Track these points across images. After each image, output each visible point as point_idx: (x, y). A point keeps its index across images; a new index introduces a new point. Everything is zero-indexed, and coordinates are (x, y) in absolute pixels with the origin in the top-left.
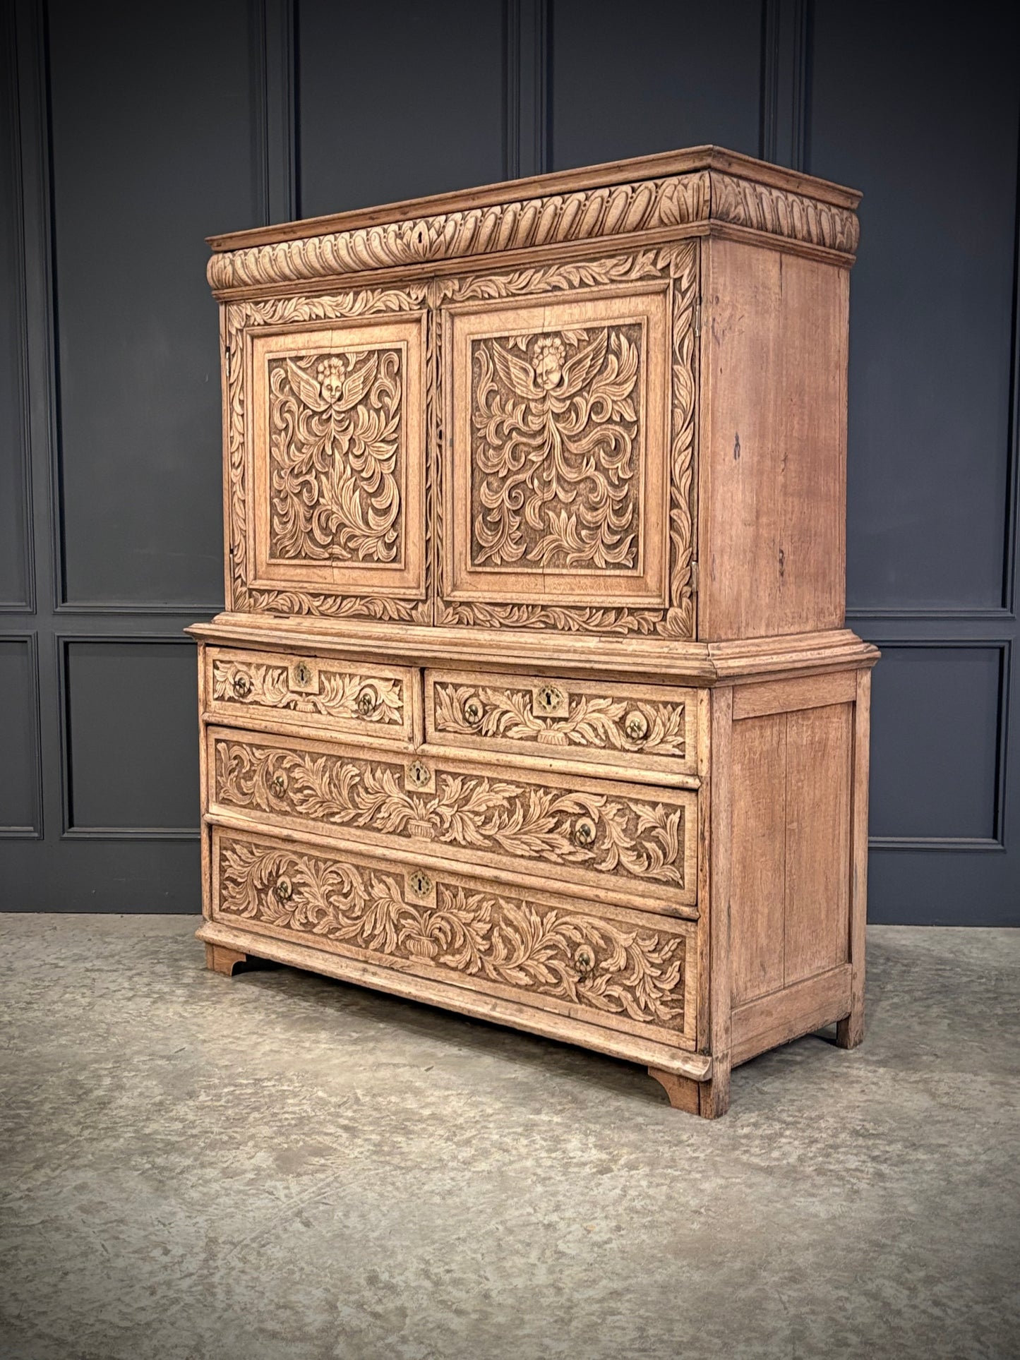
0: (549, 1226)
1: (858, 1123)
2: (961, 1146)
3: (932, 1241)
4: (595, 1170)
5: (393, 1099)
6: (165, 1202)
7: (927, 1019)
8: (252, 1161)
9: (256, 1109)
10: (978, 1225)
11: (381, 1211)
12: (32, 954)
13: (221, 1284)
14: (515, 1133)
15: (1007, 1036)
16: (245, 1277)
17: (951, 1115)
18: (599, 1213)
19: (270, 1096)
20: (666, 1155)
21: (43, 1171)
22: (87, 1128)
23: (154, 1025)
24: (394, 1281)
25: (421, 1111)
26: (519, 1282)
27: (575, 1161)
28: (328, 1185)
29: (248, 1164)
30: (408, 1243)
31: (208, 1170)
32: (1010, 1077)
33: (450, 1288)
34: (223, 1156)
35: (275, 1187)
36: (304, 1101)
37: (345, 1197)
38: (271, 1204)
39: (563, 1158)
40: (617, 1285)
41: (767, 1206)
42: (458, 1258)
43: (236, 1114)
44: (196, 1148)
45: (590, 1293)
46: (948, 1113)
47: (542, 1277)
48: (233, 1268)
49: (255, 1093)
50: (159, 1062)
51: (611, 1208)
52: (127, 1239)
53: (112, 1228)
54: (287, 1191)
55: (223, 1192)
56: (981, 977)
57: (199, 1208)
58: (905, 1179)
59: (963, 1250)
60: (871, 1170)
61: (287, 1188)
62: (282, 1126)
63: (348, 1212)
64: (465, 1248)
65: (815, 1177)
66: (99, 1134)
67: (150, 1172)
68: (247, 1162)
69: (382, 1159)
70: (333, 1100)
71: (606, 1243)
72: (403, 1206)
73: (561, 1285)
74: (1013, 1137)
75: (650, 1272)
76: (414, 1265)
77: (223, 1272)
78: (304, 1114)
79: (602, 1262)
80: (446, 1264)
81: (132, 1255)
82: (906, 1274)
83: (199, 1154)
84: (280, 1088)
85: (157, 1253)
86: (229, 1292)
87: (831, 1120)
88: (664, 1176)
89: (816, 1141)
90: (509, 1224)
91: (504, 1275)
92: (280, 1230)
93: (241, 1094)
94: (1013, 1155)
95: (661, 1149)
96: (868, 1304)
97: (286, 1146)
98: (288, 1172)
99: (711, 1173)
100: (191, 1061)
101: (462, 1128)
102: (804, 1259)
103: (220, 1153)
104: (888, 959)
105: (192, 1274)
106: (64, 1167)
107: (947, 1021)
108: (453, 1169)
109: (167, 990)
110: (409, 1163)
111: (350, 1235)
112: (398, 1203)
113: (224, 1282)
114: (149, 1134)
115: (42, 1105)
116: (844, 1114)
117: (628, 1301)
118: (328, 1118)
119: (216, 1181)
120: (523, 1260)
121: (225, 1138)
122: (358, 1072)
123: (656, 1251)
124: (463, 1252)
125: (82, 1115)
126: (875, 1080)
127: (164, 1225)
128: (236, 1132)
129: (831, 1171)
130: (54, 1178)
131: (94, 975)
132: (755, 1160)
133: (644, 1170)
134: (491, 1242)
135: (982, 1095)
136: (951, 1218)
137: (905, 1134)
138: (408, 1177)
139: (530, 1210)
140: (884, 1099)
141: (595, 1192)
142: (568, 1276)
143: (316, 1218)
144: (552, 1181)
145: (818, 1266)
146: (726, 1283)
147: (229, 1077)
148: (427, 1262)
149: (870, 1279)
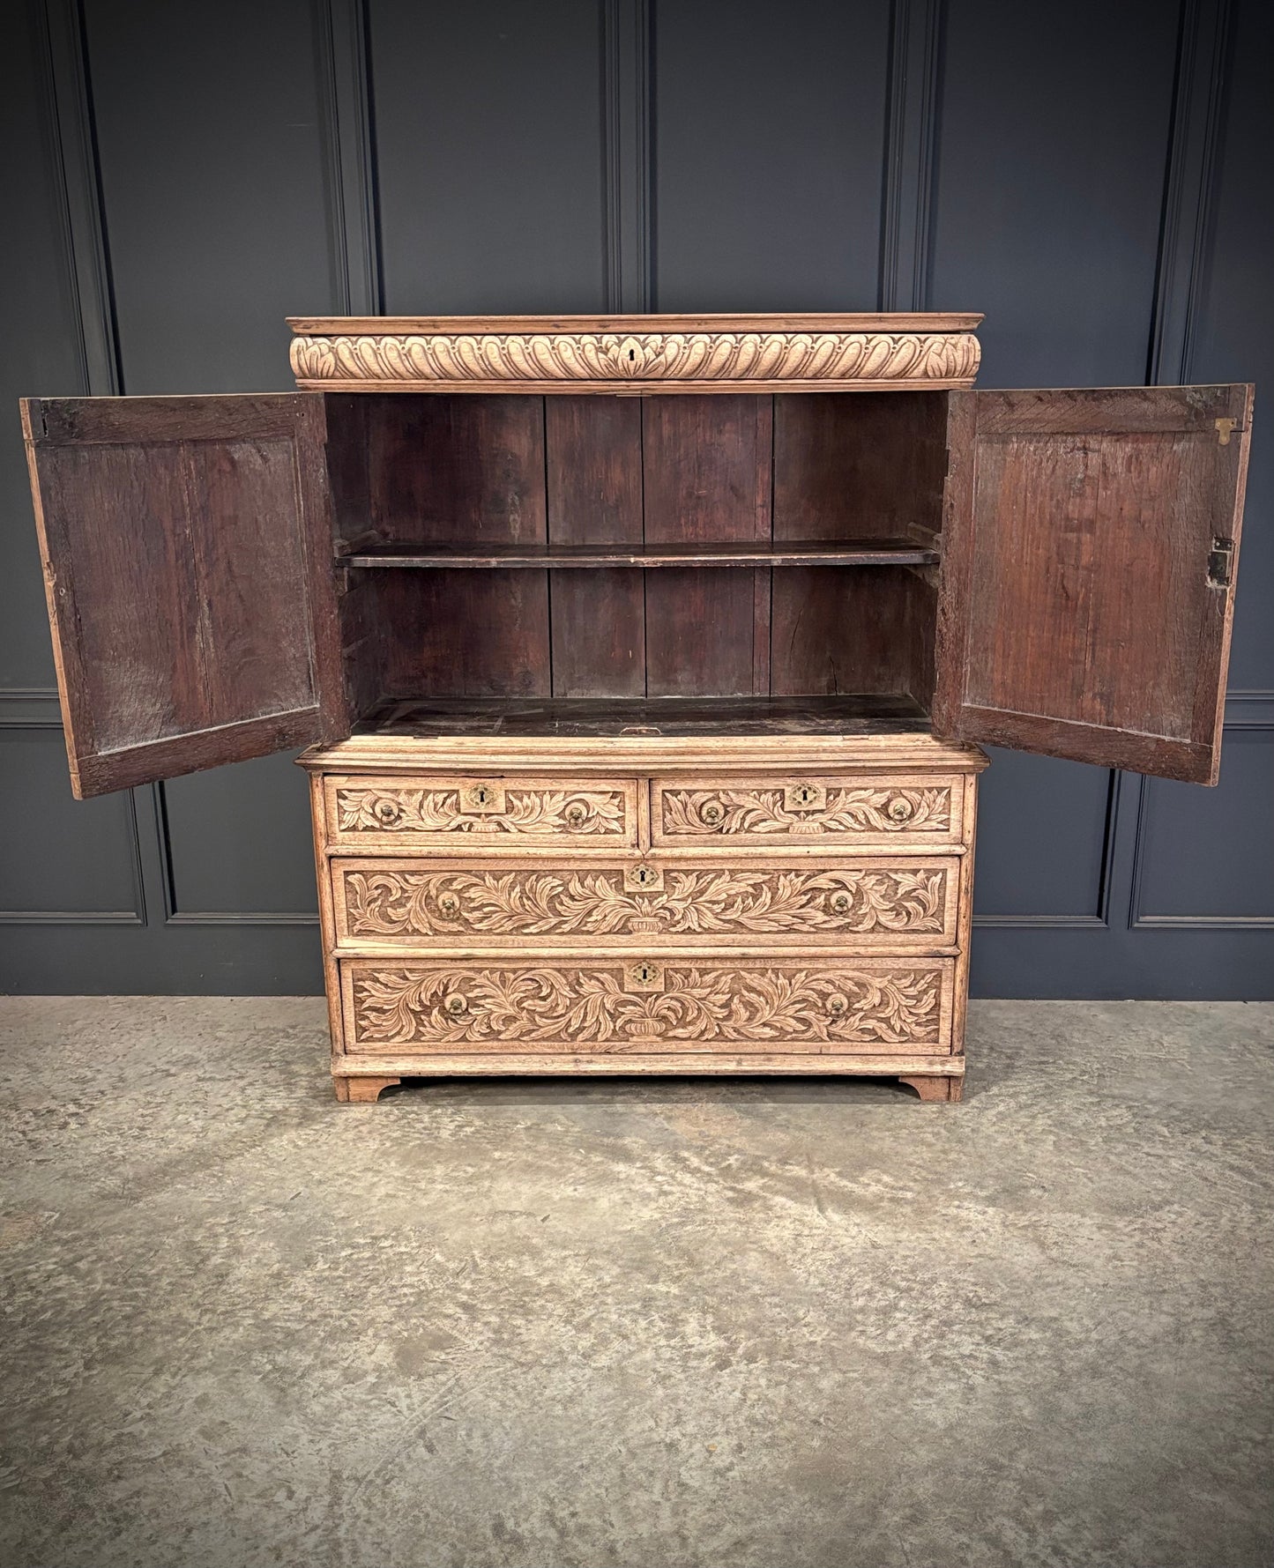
0: (672, 1447)
1: (971, 1288)
2: (1071, 1319)
3: (1049, 1458)
4: (714, 1363)
5: (511, 1263)
6: (287, 1420)
7: (1033, 1135)
8: (373, 1357)
9: (374, 1281)
10: (1091, 1435)
11: (504, 1427)
12: (143, 1056)
13: (346, 1541)
14: (632, 1310)
15: (1112, 1158)
16: (371, 1530)
17: (1061, 1274)
18: (720, 1429)
19: (388, 1261)
20: (784, 1340)
21: (163, 1377)
22: (206, 1311)
23: (268, 1158)
24: (519, 1530)
25: (539, 1280)
26: (644, 1529)
27: (694, 1350)
28: (450, 1391)
29: (369, 1362)
30: (530, 1475)
31: (330, 1372)
32: (1117, 1218)
33: (576, 1541)
34: (343, 1351)
35: (396, 1395)
36: (422, 1268)
37: (467, 1408)
38: (393, 1421)
39: (681, 1347)
40: (741, 1531)
41: (884, 1411)
42: (582, 1495)
43: (355, 1288)
44: (316, 1340)
45: (715, 1543)
46: (1057, 1272)
47: (667, 1523)
48: (358, 1517)
49: (373, 1258)
50: (275, 1214)
51: (731, 1419)
52: (251, 1477)
53: (234, 1459)
54: (408, 1401)
55: (345, 1405)
56: (1084, 1073)
57: (321, 1428)
58: (1018, 1368)
59: (1079, 1471)
60: (986, 1356)
61: (409, 1396)
62: (400, 1306)
63: (471, 1430)
64: (589, 1481)
65: (932, 1369)
66: (218, 1322)
67: (271, 1376)
68: (367, 1359)
69: (502, 1352)
70: (452, 1265)
71: (729, 1469)
72: (526, 1420)
73: (686, 1532)
74: (1122, 1305)
75: (773, 1511)
76: (540, 1507)
77: (349, 1521)
78: (422, 1288)
79: (725, 1497)
80: (571, 1504)
81: (256, 1501)
82: (1024, 1509)
83: (320, 1348)
84: (398, 1250)
85: (281, 1496)
86: (355, 1552)
87: (944, 1284)
88: (783, 1370)
89: (928, 1316)
90: (632, 1443)
91: (630, 1520)
92: (402, 1459)
93: (359, 1260)
94: (1122, 1332)
95: (777, 1330)
96: (989, 1555)
97: (405, 1334)
98: (409, 1373)
99: (828, 1365)
100: (308, 1212)
101: (581, 1305)
102: (924, 1488)
103: (341, 1345)
104: (992, 1049)
105: (317, 1527)
106: (184, 1371)
107: (1052, 1137)
108: (575, 1365)
109: (279, 1107)
110: (529, 1357)
111: (474, 1463)
112: (519, 1416)
113: (350, 1537)
114: (268, 1321)
115: (159, 1280)
116: (956, 1276)
117: (753, 1554)
118: (448, 1292)
119: (338, 1387)
120: (646, 1498)
121: (345, 1324)
122: (476, 1225)
123: (778, 1481)
124: (587, 1485)
125: (200, 1293)
126: (985, 1225)
127: (287, 1454)
128: (355, 1315)
129: (946, 1358)
130: (174, 1388)
131: (206, 1086)
132: (871, 1345)
133: (762, 1362)
134: (614, 1471)
135: (1091, 1245)
136: (1066, 1425)
137: (1017, 1303)
138: (529, 1377)
139: (651, 1423)
140: (995, 1253)
141: (714, 1397)
142: (693, 1518)
143: (439, 1440)
144: (673, 1380)
145: (938, 1498)
146: (848, 1526)
147: (346, 1234)
148: (552, 1502)
149: (990, 1517)
